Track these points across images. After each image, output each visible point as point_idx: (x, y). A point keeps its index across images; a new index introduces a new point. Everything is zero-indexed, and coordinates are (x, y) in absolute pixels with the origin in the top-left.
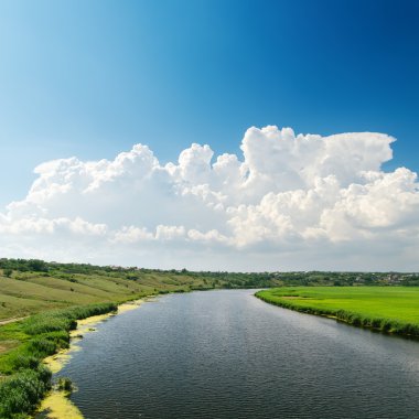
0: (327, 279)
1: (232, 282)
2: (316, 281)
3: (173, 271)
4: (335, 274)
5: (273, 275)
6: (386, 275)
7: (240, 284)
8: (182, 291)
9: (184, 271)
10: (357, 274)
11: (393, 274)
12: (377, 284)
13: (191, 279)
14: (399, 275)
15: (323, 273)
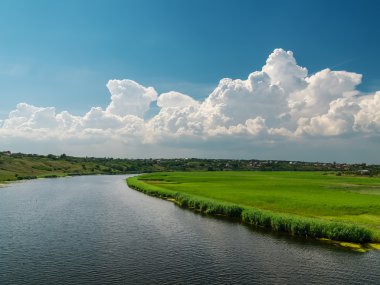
0: (202, 165)
1: (114, 168)
2: (193, 167)
3: (50, 156)
4: (209, 161)
5: (155, 162)
6: (248, 162)
7: (121, 169)
8: (54, 177)
9: (63, 156)
10: (227, 161)
11: (254, 161)
12: (242, 169)
13: (68, 164)
14: (258, 162)
15: (200, 160)
